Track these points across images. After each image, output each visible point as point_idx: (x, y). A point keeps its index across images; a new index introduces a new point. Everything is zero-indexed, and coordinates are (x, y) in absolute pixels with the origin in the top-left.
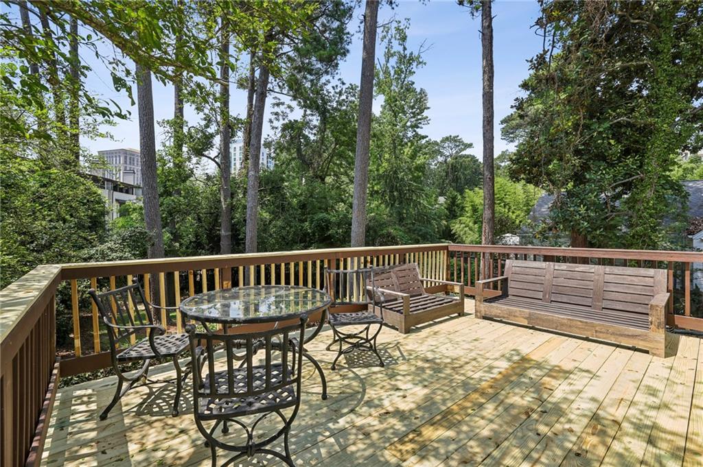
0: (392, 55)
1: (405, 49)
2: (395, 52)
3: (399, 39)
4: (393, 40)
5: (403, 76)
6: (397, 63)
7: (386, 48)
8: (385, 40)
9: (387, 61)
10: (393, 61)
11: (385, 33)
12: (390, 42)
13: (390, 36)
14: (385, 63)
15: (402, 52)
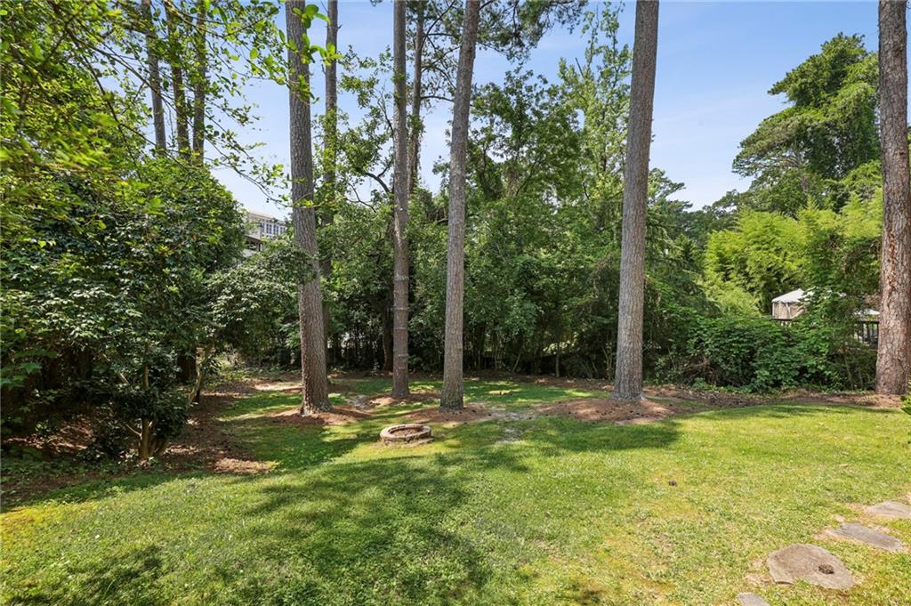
0: (598, 51)
1: (615, 42)
2: (601, 47)
3: (607, 29)
4: (598, 31)
5: (613, 79)
6: (604, 61)
7: (589, 42)
8: (587, 31)
9: (590, 61)
10: (598, 60)
11: (587, 22)
12: (595, 33)
13: (594, 25)
14: (587, 64)
15: (611, 47)
